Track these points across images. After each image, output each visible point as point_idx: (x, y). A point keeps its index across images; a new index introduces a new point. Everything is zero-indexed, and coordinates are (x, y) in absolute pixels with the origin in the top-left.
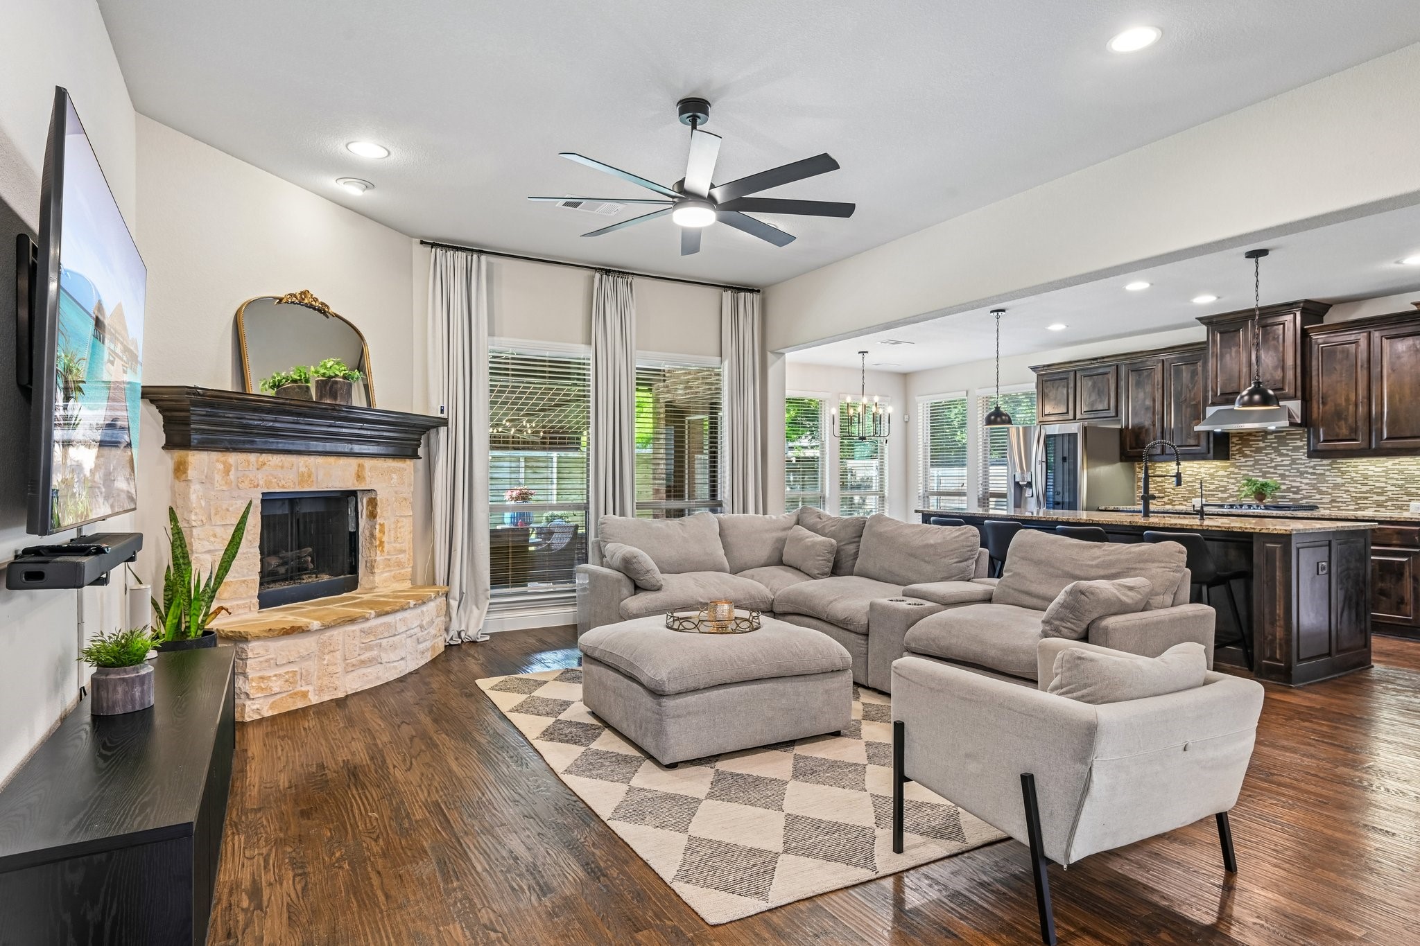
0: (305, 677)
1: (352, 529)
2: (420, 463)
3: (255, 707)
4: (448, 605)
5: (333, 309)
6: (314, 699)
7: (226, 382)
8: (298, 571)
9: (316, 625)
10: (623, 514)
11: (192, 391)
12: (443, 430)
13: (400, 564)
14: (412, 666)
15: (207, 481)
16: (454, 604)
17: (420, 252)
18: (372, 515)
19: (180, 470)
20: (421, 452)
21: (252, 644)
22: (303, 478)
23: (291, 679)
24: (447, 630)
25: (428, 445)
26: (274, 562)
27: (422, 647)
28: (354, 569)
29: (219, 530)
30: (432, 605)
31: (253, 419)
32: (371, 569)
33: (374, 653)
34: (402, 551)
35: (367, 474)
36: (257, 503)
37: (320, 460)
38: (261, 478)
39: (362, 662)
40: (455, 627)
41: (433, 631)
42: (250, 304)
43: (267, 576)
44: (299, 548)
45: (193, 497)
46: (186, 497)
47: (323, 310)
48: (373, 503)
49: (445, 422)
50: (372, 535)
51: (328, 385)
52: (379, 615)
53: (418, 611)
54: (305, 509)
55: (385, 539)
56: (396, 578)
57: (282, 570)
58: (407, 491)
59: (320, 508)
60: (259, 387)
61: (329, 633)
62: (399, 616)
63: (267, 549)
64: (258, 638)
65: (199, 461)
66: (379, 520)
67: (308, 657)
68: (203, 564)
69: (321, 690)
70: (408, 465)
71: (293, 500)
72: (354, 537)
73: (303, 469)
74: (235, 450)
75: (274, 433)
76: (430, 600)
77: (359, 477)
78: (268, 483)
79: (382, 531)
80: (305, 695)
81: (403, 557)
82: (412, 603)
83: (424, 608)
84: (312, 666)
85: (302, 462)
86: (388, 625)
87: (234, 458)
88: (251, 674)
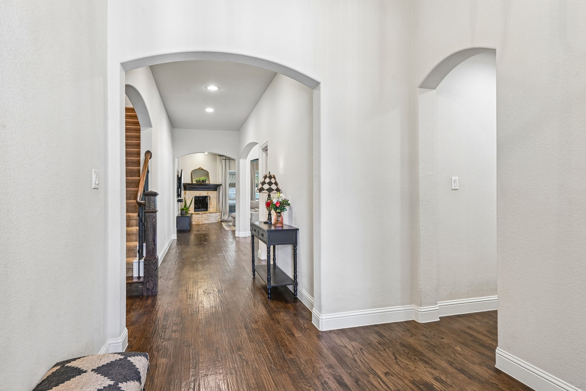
0: (200, 220)
1: (207, 202)
2: (218, 192)
3: (194, 223)
4: (221, 215)
5: (204, 169)
6: (201, 223)
7: (190, 182)
8: (199, 208)
9: (201, 213)
10: (253, 200)
11: (187, 183)
12: (221, 186)
13: (214, 208)
14: (214, 221)
15: (188, 195)
16: (223, 214)
17: (218, 157)
18: (210, 200)
19: (185, 193)
20: (218, 190)
21: (193, 215)
22: (200, 194)
23: (198, 220)
24: (221, 218)
25: (219, 188)
26: (196, 206)
27: (216, 219)
28: (207, 208)
29: (189, 201)
30: (218, 213)
31: (193, 186)
32: (210, 208)
33: (209, 219)
34: (214, 206)
35: (209, 193)
36: (194, 197)
37: (202, 191)
38: (194, 194)
39: (207, 219)
40: (223, 218)
41: (218, 217)
42: (193, 171)
43: (195, 208)
44: (199, 204)
45: (187, 196)
46: (186, 196)
47: (203, 169)
48: (210, 198)
49: (221, 185)
50: (210, 203)
51: (203, 181)
52: (209, 213)
53: (215, 214)
54: (200, 199)
55: (212, 203)
56: (213, 210)
57: (197, 207)
58: (215, 196)
59: (202, 198)
60: (194, 182)
61: (202, 215)
62: (212, 214)
63: (195, 204)
64: (194, 214)
65: (187, 192)
66: (211, 201)
67: (200, 218)
68: (188, 205)
69: (201, 222)
70: (216, 192)
71: (198, 197)
72: (207, 203)
73: (200, 193)
74: (191, 190)
75: (196, 188)
76: (217, 212)
77: (208, 194)
78: (195, 195)
79: (211, 202)
80: (199, 222)
81: (215, 207)
82: (214, 212)
83: (216, 214)
84: (200, 219)
85: (199, 192)
86: (211, 215)
87: (191, 191)
88: (193, 219)
